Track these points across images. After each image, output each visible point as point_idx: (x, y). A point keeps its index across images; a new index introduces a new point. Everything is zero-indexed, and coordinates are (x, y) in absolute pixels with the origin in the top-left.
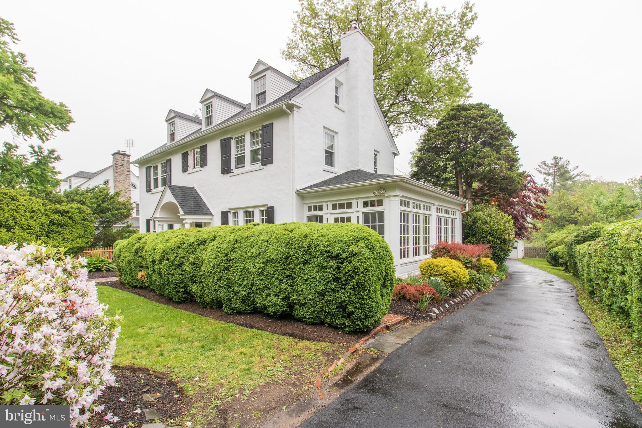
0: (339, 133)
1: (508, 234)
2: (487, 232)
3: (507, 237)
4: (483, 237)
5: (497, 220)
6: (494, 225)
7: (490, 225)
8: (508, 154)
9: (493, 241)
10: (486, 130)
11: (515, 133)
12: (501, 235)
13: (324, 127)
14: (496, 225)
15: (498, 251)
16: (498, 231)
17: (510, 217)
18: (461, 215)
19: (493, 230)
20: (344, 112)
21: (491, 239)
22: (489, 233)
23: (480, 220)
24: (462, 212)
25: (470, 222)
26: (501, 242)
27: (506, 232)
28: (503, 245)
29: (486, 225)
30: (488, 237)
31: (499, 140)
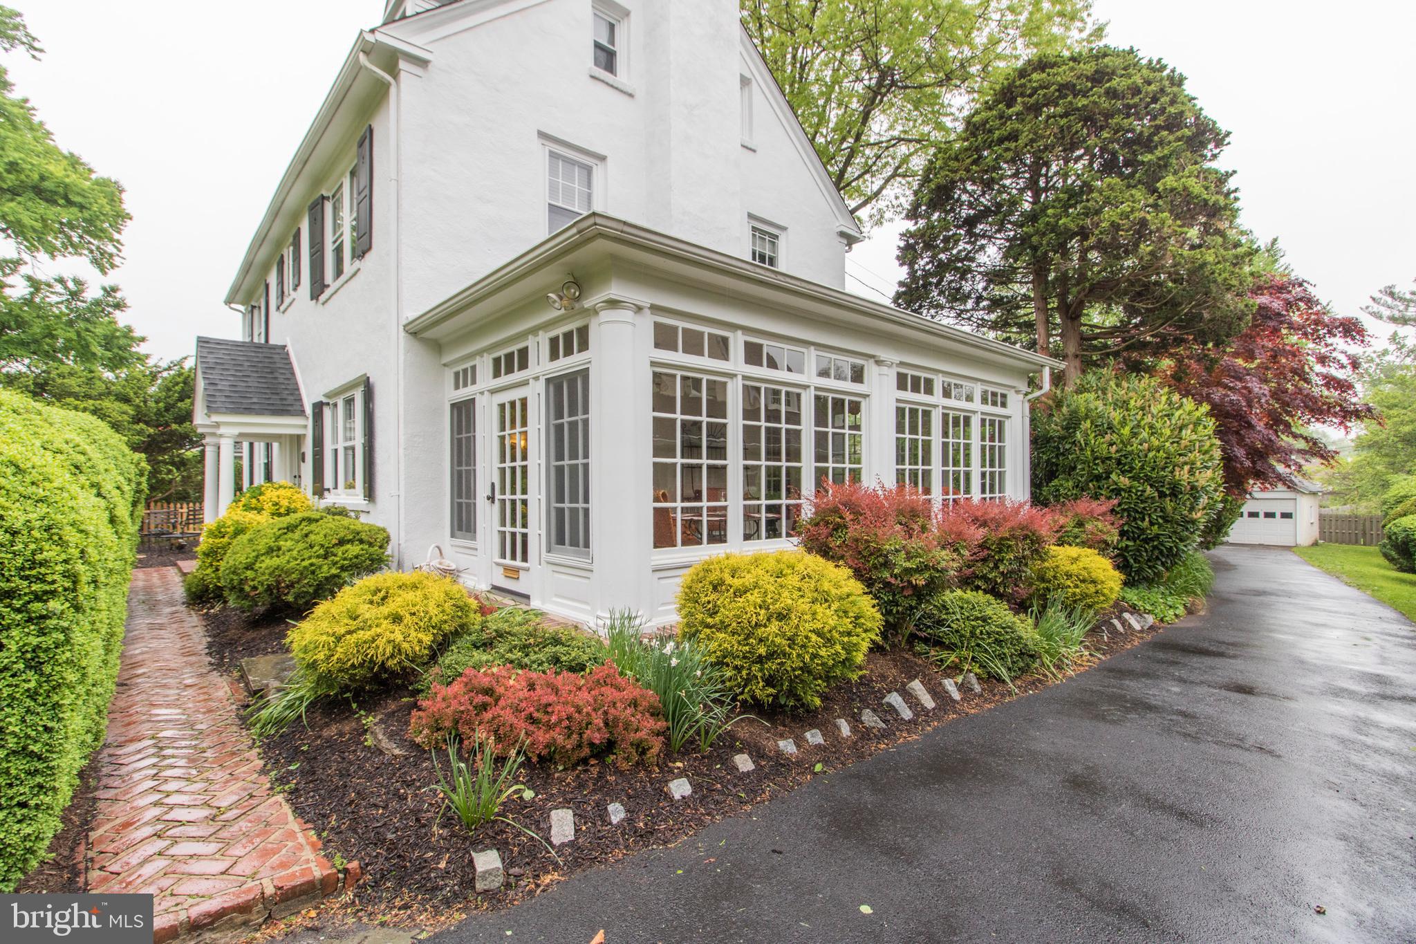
0: (609, 159)
1: (1186, 468)
2: (1110, 458)
3: (1183, 475)
4: (1098, 478)
5: (1148, 419)
6: (1134, 434)
7: (1120, 435)
8: (1185, 189)
9: (1129, 490)
10: (1108, 115)
11: (1223, 126)
12: (1163, 469)
13: (542, 135)
14: (1144, 435)
15: (1152, 524)
16: (1151, 455)
17: (1205, 408)
18: (1027, 406)
19: (1131, 453)
20: (631, 96)
21: (1124, 481)
22: (1119, 462)
23: (1087, 417)
24: (1030, 397)
25: (1055, 429)
26: (1162, 495)
27: (1182, 459)
28: (1169, 504)
29: (1108, 437)
30: (1114, 476)
31: (1156, 147)
